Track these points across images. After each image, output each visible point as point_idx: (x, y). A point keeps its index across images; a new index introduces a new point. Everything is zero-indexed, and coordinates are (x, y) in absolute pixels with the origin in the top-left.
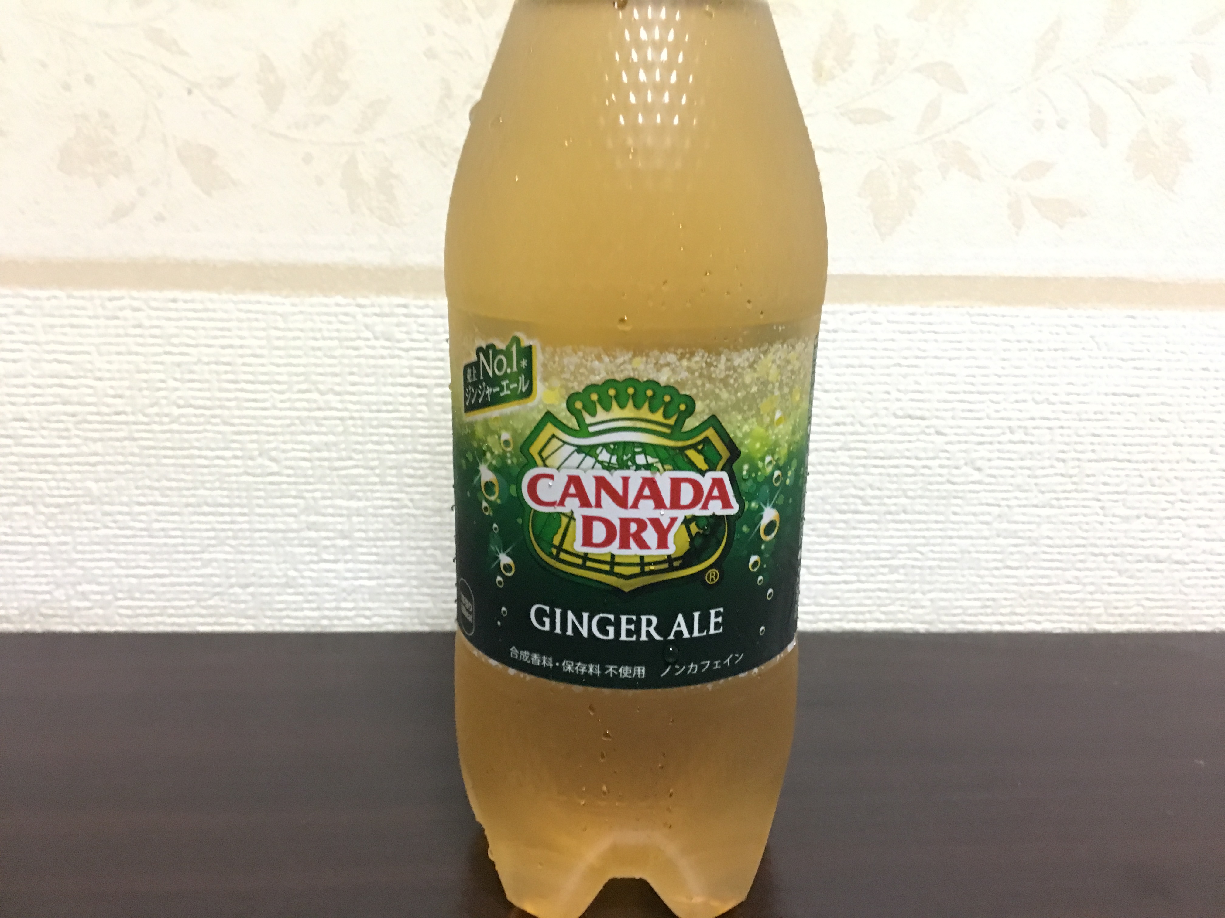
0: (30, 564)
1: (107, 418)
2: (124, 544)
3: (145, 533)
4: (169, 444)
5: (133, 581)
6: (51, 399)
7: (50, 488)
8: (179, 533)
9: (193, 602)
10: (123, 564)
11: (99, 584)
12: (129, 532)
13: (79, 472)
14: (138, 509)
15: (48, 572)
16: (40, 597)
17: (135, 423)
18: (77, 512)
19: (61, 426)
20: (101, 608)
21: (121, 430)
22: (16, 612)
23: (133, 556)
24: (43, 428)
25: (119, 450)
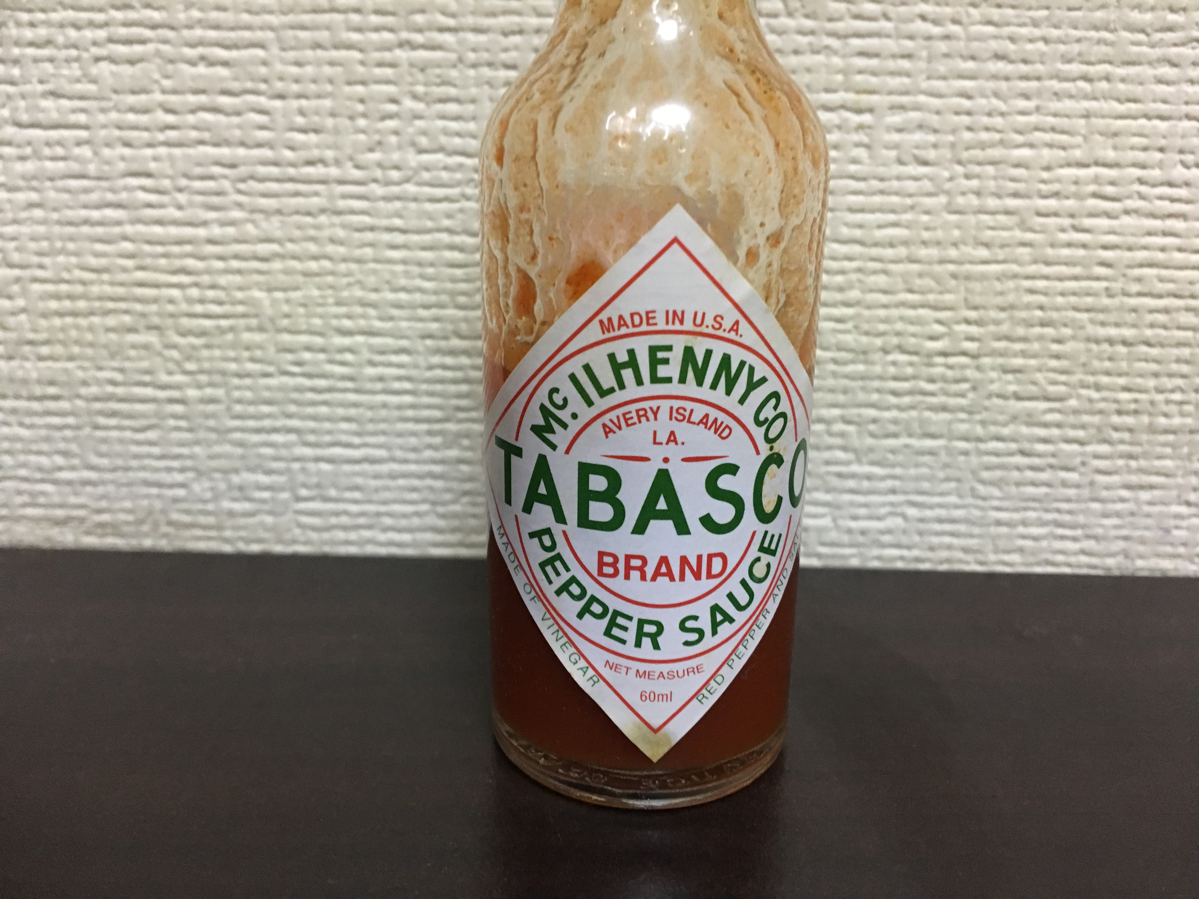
0: (151, 435)
1: (291, 171)
2: (314, 403)
3: (349, 385)
4: (398, 222)
5: (325, 467)
6: (194, 134)
7: (190, 301)
8: (407, 386)
9: (425, 507)
10: (312, 438)
11: (269, 472)
12: (322, 383)
13: (239, 272)
14: (340, 341)
15: (185, 451)
16: (170, 493)
17: (341, 182)
18: (234, 346)
19: (210, 185)
20: (271, 513)
21: (316, 194)
22: (130, 518)
23: (327, 425)
24: (180, 190)
25: (312, 232)
